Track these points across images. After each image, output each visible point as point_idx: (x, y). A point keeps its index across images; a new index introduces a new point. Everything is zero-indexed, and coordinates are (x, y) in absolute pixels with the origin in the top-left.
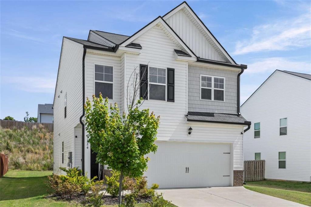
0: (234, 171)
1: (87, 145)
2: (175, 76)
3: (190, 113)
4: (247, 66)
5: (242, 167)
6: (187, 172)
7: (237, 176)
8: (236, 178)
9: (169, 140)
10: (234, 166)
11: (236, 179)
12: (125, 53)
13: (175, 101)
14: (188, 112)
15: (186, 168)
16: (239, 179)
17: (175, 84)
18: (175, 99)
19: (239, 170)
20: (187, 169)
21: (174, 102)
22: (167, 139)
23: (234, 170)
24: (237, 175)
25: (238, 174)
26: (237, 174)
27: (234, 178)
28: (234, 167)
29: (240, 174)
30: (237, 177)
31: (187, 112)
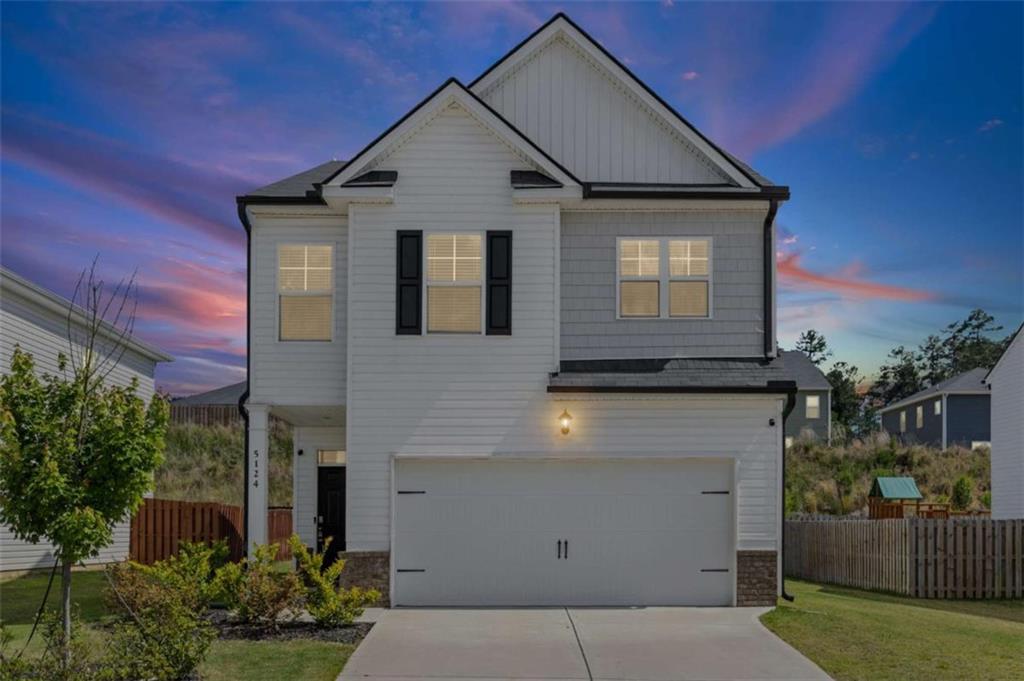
0: (738, 552)
1: (256, 476)
2: (515, 253)
3: (568, 367)
4: (786, 189)
5: (776, 541)
6: (563, 555)
7: (753, 569)
8: (748, 578)
9: (494, 454)
10: (740, 536)
11: (747, 581)
12: (351, 203)
13: (513, 331)
14: (561, 362)
15: (559, 543)
16: (759, 582)
17: (515, 279)
18: (515, 324)
19: (761, 552)
20: (563, 547)
21: (509, 333)
22: (485, 452)
23: (740, 549)
24: (753, 566)
25: (756, 564)
26: (748, 564)
27: (738, 578)
28: (739, 539)
29: (761, 564)
30: (754, 573)
31: (558, 364)
